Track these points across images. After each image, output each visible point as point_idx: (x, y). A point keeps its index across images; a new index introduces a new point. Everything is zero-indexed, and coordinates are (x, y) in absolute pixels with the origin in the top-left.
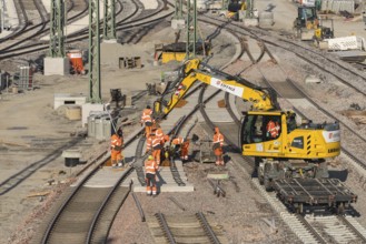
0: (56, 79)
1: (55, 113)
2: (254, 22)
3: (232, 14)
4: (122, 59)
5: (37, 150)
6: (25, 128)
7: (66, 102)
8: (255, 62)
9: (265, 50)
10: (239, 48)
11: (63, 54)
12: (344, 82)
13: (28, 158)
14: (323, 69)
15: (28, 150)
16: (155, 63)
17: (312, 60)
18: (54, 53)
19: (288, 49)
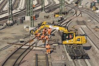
0: (28, 21)
1: (24, 30)
2: (81, 7)
3: (76, 5)
4: (45, 16)
5: (16, 39)
6: (15, 34)
7: (27, 27)
8: (77, 16)
9: (81, 13)
10: (75, 13)
11: (30, 15)
12: (97, 21)
13: (13, 41)
14: (93, 18)
15: (14, 39)
16: (53, 17)
17: (91, 16)
18: (27, 15)
19: (86, 13)
